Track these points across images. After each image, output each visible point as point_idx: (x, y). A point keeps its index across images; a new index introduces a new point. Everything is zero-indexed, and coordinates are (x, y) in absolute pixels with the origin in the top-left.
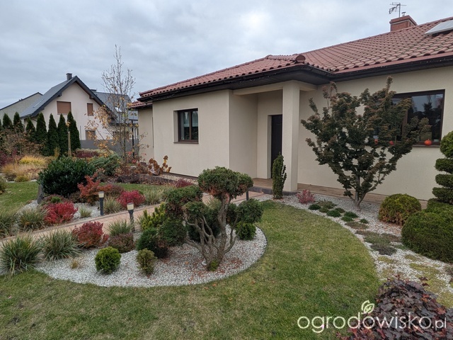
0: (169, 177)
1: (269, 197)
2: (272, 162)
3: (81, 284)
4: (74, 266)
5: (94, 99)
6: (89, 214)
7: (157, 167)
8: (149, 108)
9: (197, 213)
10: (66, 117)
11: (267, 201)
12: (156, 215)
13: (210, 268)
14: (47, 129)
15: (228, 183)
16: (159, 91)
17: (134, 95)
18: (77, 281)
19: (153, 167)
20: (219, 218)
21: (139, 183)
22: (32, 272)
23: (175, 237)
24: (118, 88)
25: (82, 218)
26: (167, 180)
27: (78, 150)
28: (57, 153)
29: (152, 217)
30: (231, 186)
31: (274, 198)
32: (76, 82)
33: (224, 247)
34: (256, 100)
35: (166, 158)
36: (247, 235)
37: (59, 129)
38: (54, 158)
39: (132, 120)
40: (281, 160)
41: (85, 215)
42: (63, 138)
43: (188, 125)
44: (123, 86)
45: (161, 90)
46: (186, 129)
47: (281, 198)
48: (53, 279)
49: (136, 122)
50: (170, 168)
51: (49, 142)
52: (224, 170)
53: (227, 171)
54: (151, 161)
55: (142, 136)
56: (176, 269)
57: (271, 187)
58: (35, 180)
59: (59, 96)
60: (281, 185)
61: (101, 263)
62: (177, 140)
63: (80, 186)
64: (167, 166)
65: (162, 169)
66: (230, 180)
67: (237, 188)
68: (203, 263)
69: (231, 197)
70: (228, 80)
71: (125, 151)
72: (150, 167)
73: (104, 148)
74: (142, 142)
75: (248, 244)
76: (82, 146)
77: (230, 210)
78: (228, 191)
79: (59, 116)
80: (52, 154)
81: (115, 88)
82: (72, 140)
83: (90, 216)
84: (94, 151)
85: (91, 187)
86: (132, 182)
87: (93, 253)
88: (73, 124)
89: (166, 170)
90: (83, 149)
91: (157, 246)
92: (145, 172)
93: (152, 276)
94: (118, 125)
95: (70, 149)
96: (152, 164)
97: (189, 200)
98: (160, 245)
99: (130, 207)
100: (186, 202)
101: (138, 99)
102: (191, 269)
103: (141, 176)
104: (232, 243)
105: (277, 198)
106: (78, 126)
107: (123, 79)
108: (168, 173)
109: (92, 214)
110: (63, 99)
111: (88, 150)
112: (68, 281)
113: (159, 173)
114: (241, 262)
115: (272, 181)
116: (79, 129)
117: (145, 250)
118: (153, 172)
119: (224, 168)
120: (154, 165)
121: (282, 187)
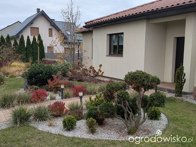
0: (102, 79)
1: (172, 95)
2: (176, 71)
3: (55, 134)
4: (50, 125)
5: (53, 26)
6: (55, 98)
7: (94, 71)
8: (91, 32)
9: (124, 98)
10: (37, 38)
11: (170, 97)
12: (97, 100)
13: (130, 133)
14: (26, 45)
15: (144, 80)
16: (97, 21)
17: (81, 23)
18: (53, 132)
19: (92, 72)
20: (137, 102)
21: (83, 81)
22: (28, 126)
23: (109, 112)
24: (71, 19)
25: (51, 100)
26: (101, 80)
27: (44, 59)
28: (31, 61)
29: (94, 101)
30: (146, 83)
31: (176, 96)
32: (42, 14)
33: (139, 121)
34: (166, 26)
35: (101, 66)
36: (155, 116)
37: (32, 45)
38: (29, 64)
39: (78, 40)
40: (182, 69)
41: (52, 99)
42: (34, 51)
43: (116, 44)
44: (74, 18)
45: (99, 20)
46: (115, 47)
47: (181, 96)
48: (40, 131)
49: (81, 42)
50: (103, 73)
51: (26, 54)
52: (141, 72)
53: (143, 73)
54: (91, 67)
55: (85, 51)
56: (109, 131)
57: (174, 89)
58: (20, 77)
59: (32, 24)
60: (181, 87)
61: (66, 124)
62: (108, 54)
63: (49, 81)
64: (101, 71)
65: (98, 73)
66: (145, 79)
67: (149, 84)
68: (125, 130)
69: (145, 90)
70: (146, 13)
71: (74, 61)
72: (90, 72)
73: (61, 58)
74: (85, 55)
75: (155, 122)
76: (46, 57)
77: (144, 99)
78: (143, 85)
79: (33, 37)
80: (28, 61)
81: (69, 19)
82: (40, 52)
83: (55, 99)
84: (54, 60)
85: (56, 81)
86: (79, 81)
87: (60, 119)
88: (41, 42)
89: (100, 74)
90: (46, 59)
91: (98, 117)
92: (86, 75)
93: (95, 134)
94: (69, 43)
95: (39, 58)
96: (91, 70)
97: (119, 90)
98: (100, 117)
99: (81, 94)
100: (117, 91)
101: (84, 27)
102: (118, 132)
103: (84, 77)
104: (144, 119)
105: (178, 96)
106: (44, 44)
107: (74, 13)
108: (102, 76)
109: (56, 98)
110: (35, 25)
111: (49, 59)
112: (48, 132)
113: (96, 76)
114: (150, 132)
115: (175, 84)
116: (44, 46)
117: (91, 118)
118: (92, 75)
119: (142, 71)
120: (93, 70)
121: (182, 88)
